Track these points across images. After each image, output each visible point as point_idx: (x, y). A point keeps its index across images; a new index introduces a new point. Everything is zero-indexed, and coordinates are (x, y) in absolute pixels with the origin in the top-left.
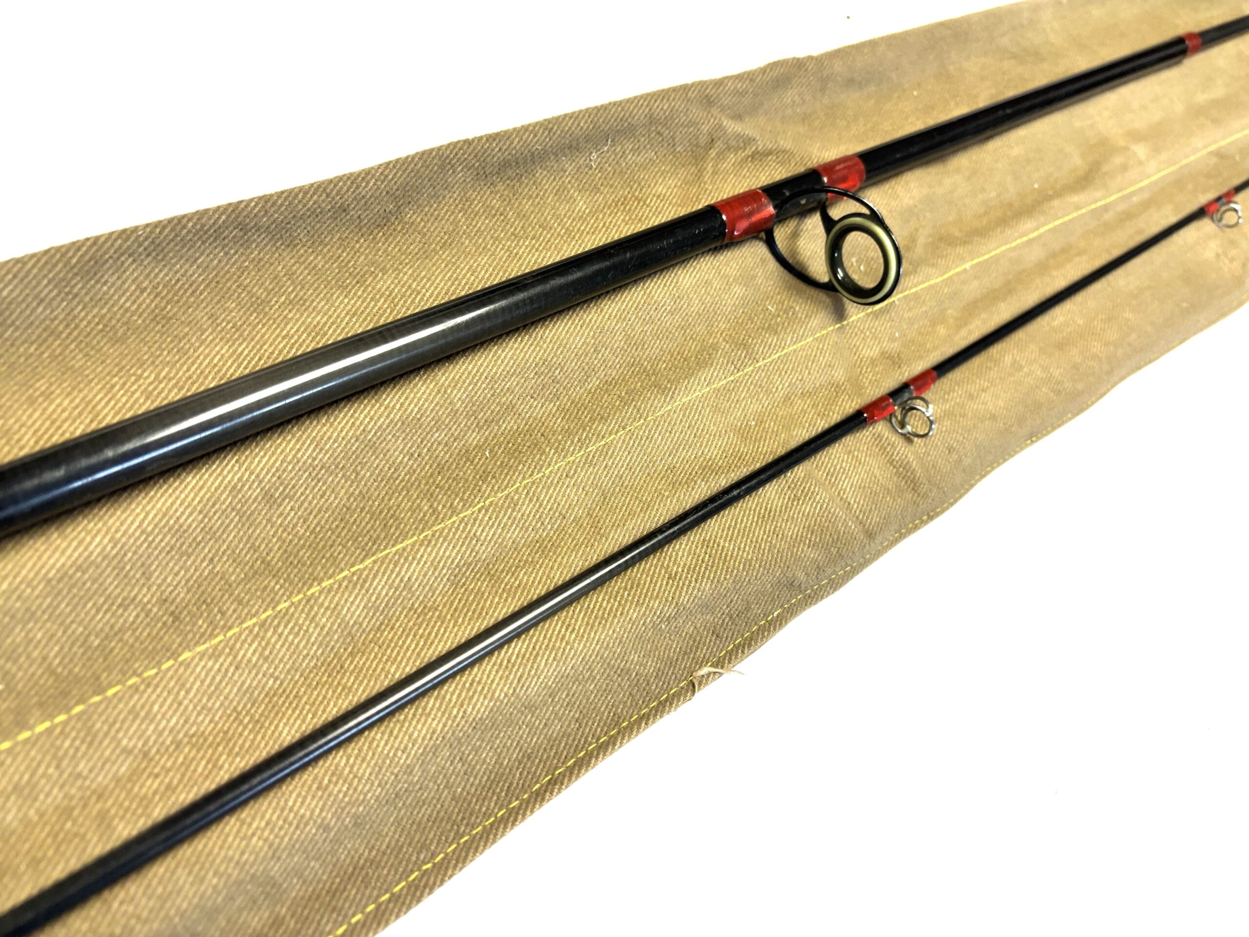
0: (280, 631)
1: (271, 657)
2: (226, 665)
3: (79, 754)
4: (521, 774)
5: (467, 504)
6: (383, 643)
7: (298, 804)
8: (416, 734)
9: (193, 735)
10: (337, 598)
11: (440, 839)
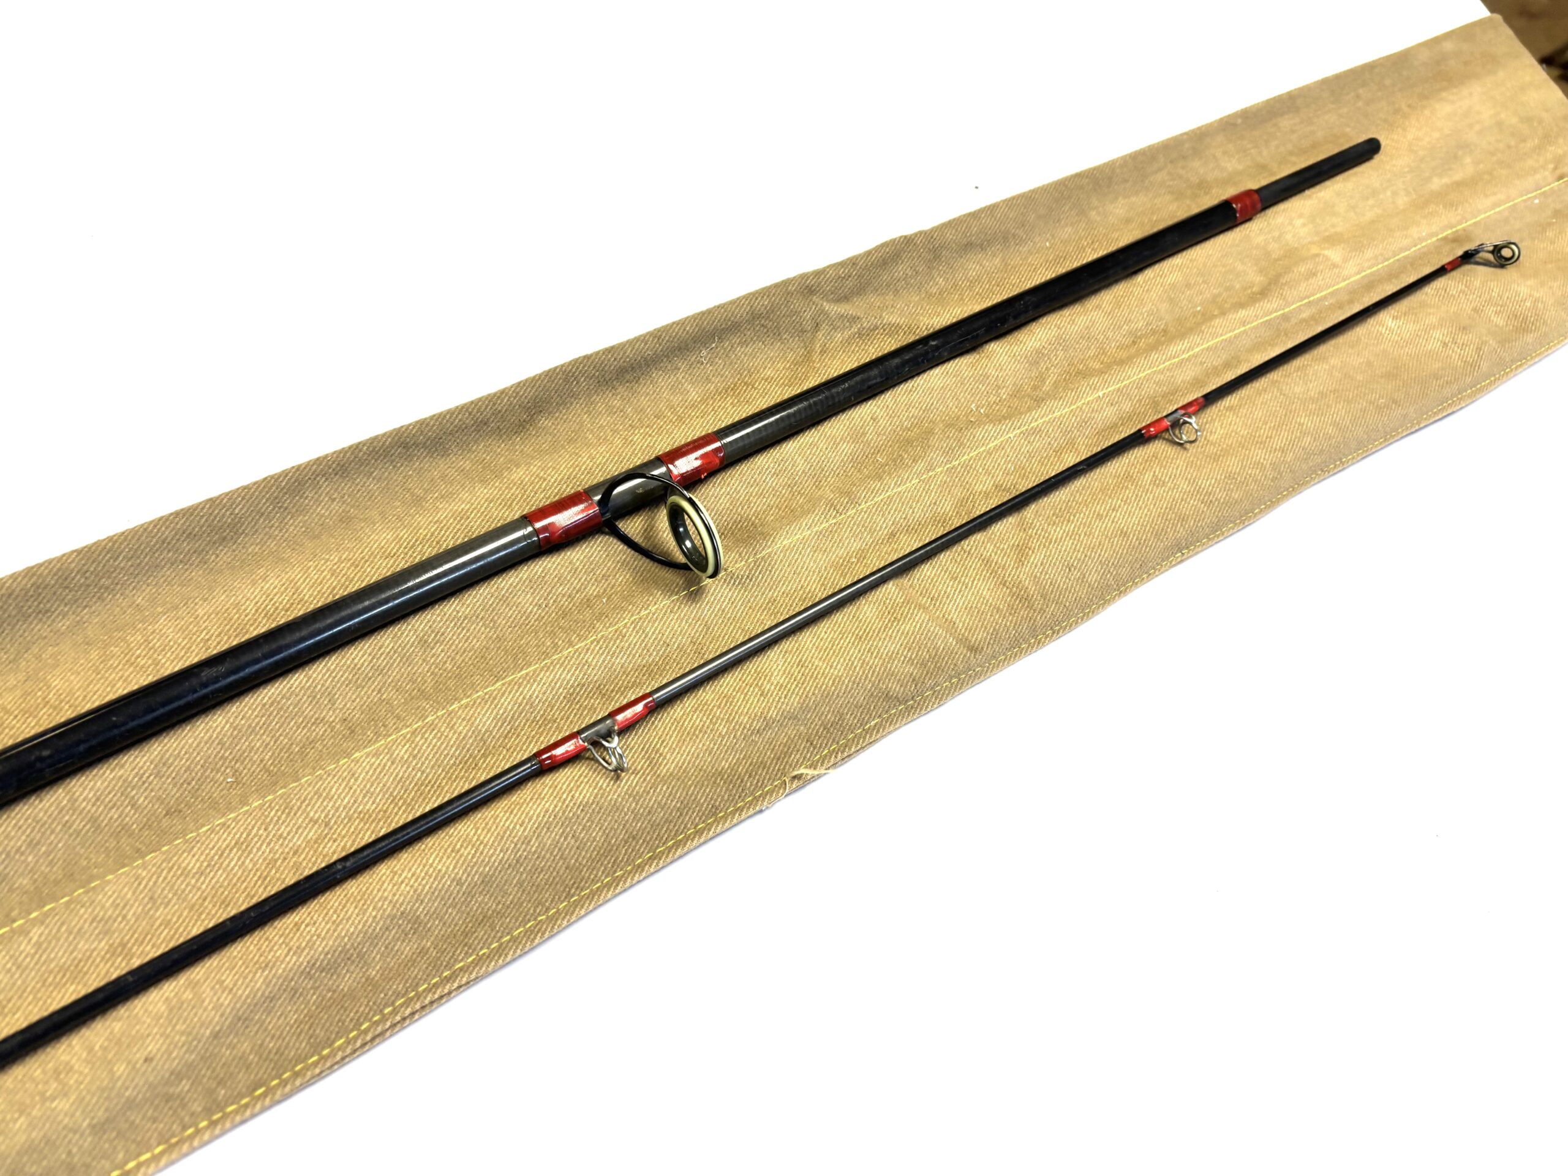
0: (426, 736)
1: (419, 755)
2: (384, 761)
3: (281, 822)
4: (626, 850)
5: (581, 638)
6: (510, 748)
7: (436, 862)
8: (532, 812)
9: (360, 812)
10: (472, 712)
11: (554, 898)
